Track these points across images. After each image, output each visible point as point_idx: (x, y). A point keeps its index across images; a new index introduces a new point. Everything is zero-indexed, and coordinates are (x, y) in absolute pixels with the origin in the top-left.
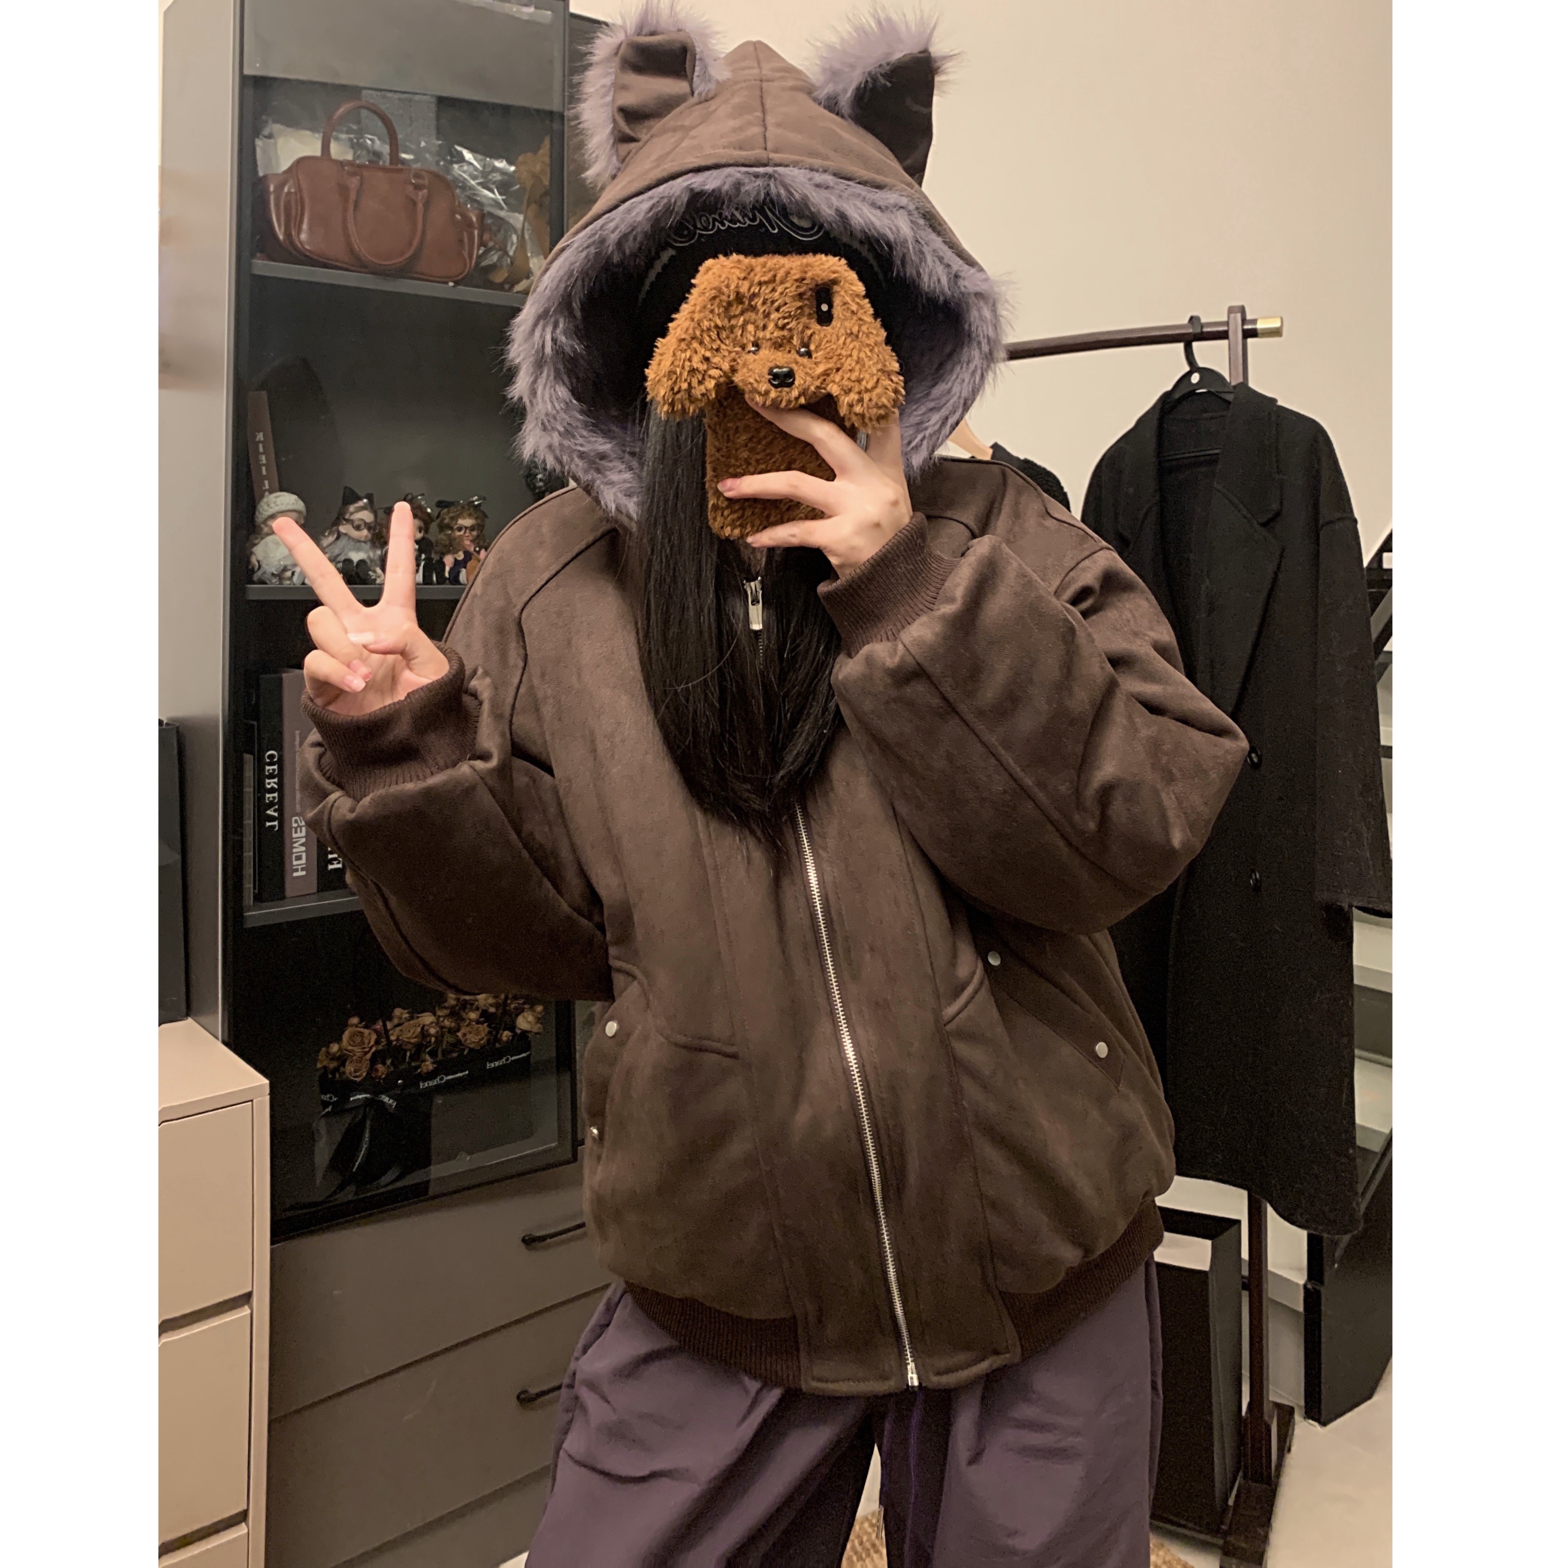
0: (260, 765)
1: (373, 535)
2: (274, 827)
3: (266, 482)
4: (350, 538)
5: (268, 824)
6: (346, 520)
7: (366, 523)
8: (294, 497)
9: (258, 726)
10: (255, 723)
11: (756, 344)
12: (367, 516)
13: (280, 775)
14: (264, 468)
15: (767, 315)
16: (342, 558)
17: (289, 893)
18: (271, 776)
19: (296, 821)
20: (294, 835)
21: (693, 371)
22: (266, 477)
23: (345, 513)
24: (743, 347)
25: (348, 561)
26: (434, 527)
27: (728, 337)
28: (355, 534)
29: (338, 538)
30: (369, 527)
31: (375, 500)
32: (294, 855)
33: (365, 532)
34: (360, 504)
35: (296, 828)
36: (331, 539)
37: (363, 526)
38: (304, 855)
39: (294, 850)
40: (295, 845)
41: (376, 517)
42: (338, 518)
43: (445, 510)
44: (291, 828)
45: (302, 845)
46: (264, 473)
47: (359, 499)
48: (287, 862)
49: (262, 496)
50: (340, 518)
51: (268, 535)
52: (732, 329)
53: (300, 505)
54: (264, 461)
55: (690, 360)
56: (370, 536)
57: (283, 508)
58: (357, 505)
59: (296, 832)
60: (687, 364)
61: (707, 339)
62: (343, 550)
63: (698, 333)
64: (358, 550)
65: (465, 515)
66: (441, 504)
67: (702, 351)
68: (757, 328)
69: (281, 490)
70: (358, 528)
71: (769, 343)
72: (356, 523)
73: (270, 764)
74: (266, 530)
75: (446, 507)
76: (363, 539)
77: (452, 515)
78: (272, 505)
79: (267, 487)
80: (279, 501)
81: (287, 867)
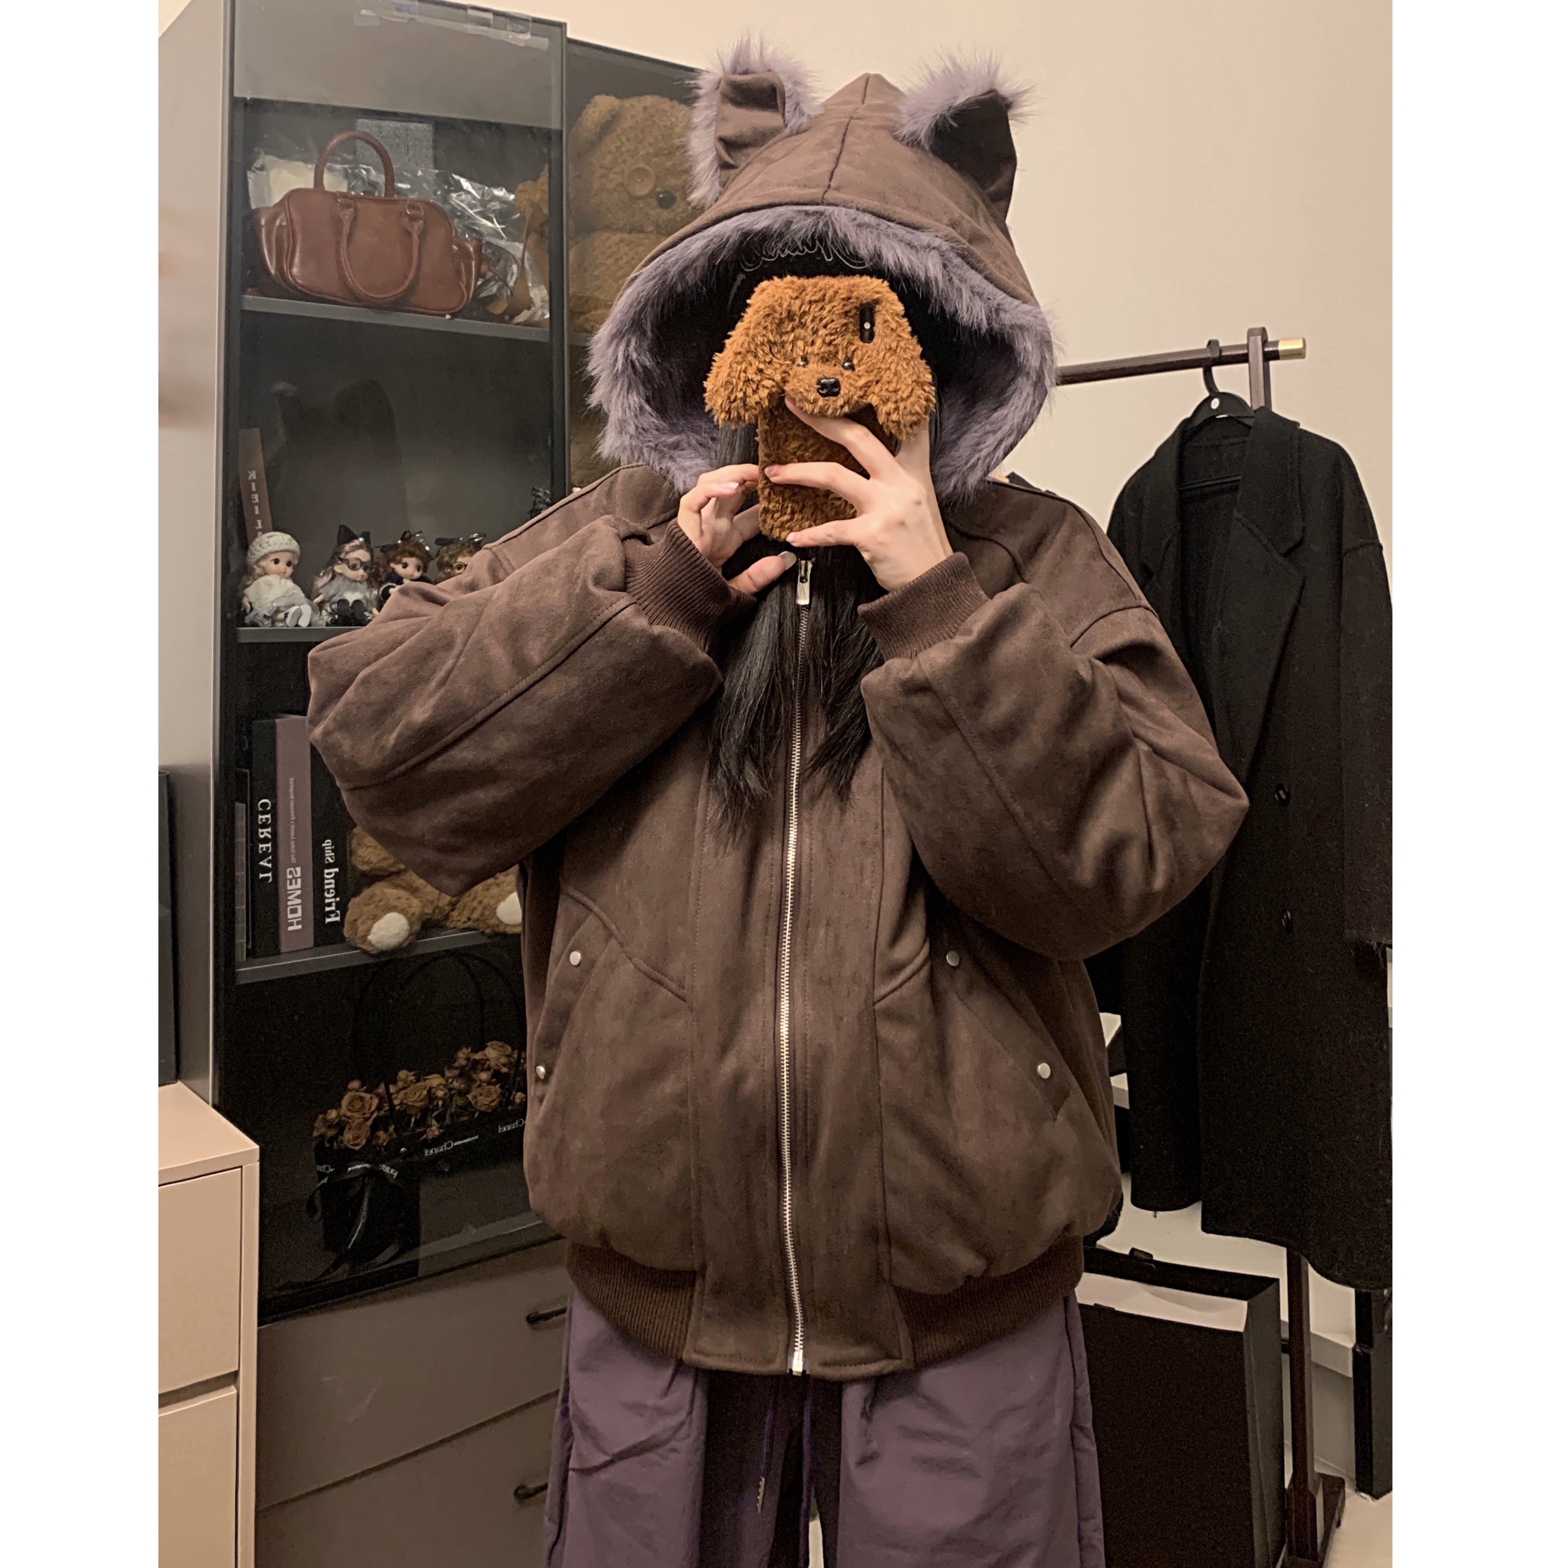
0: (252, 814)
1: (370, 575)
2: (268, 878)
3: (259, 522)
4: (345, 577)
5: (261, 876)
6: (341, 560)
7: (362, 563)
8: (287, 537)
9: (251, 774)
10: (248, 771)
11: (805, 359)
12: (363, 555)
13: (274, 825)
14: (257, 508)
15: (815, 332)
16: (336, 598)
17: (284, 948)
18: (264, 826)
19: (291, 873)
20: (289, 887)
21: (748, 381)
22: (258, 517)
23: (341, 553)
24: (793, 361)
25: (344, 602)
26: (433, 565)
27: (779, 352)
28: (350, 573)
29: (333, 578)
30: (365, 566)
31: (372, 537)
32: (289, 908)
33: (361, 572)
34: (356, 542)
35: (291, 880)
36: (326, 579)
37: (358, 566)
38: (299, 908)
39: (289, 903)
40: (290, 898)
41: (372, 556)
42: (333, 558)
43: (445, 548)
44: (286, 879)
45: (297, 897)
46: (257, 512)
47: (356, 538)
48: (282, 914)
49: (256, 536)
50: (336, 557)
51: (261, 576)
52: (783, 344)
53: (294, 545)
54: (257, 501)
55: (745, 372)
56: (366, 575)
57: (277, 548)
58: (352, 544)
59: (291, 884)
60: (743, 375)
61: (760, 354)
62: (338, 589)
63: (752, 347)
64: (355, 590)
65: (465, 551)
66: (441, 542)
67: (756, 364)
68: (806, 344)
69: (276, 529)
70: (354, 568)
71: (817, 358)
72: (351, 563)
73: (264, 813)
74: (258, 571)
75: (444, 545)
76: (359, 579)
77: (451, 553)
78: (265, 545)
79: (260, 526)
80: (271, 540)
81: (282, 921)
